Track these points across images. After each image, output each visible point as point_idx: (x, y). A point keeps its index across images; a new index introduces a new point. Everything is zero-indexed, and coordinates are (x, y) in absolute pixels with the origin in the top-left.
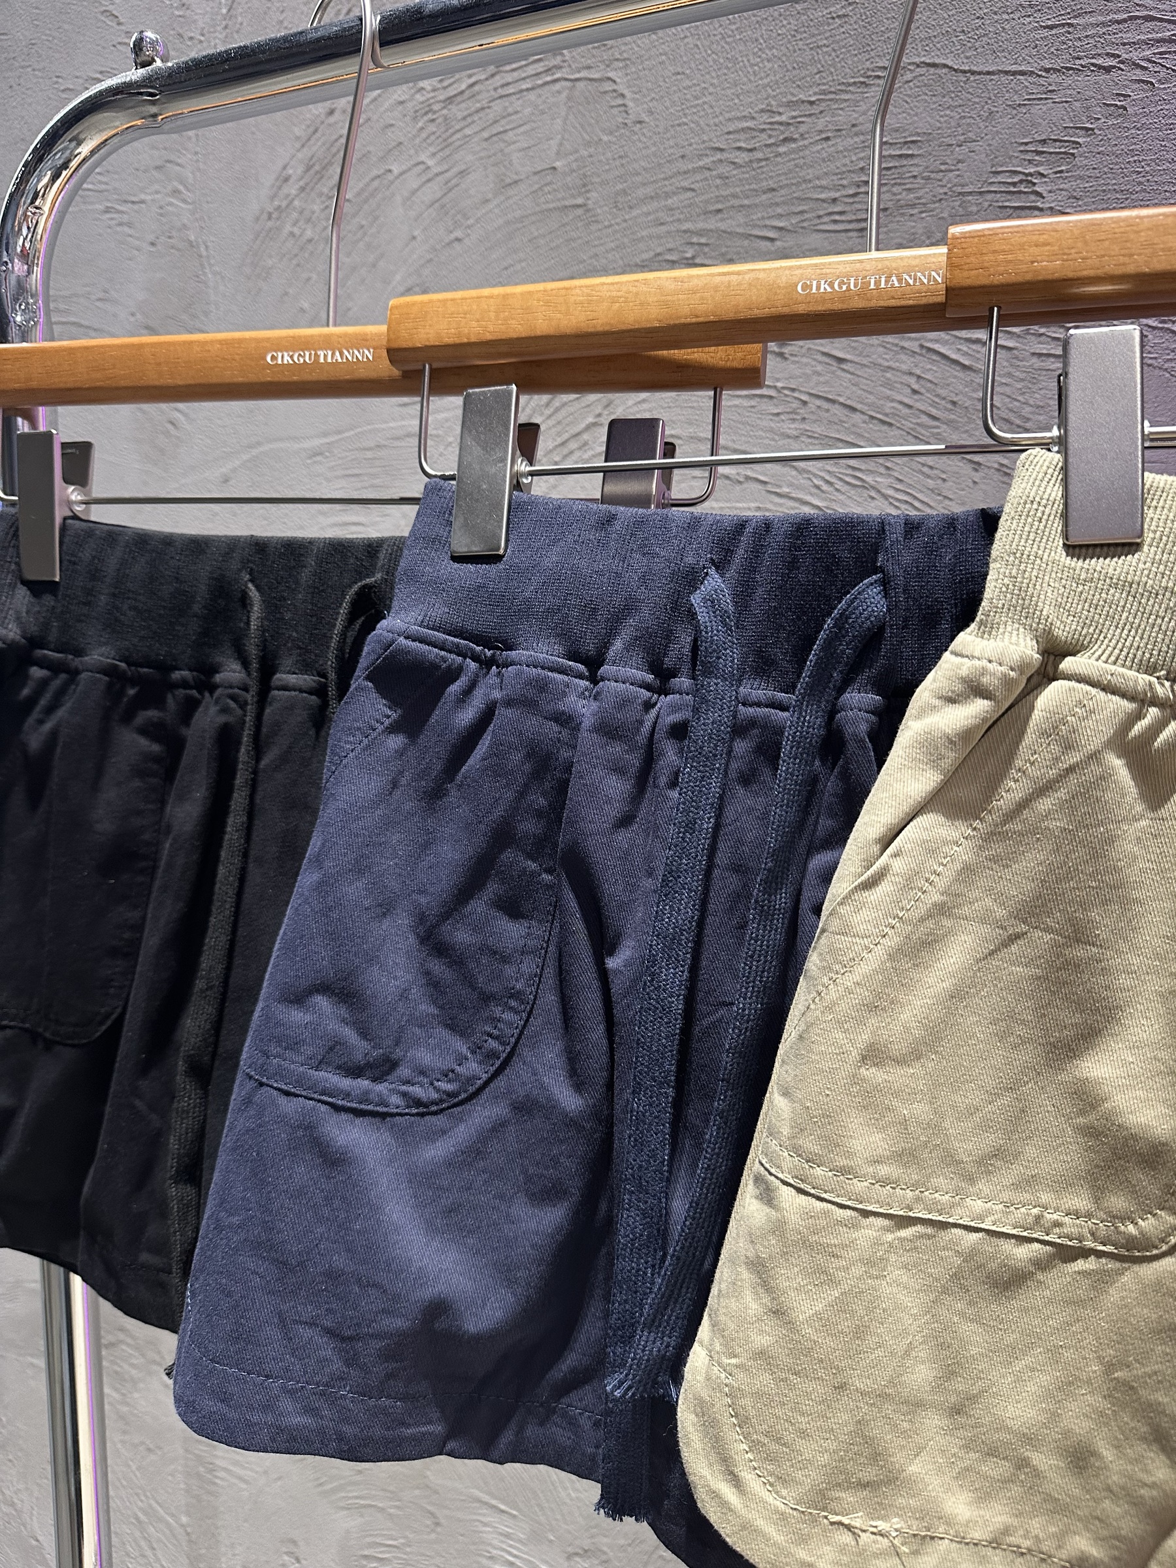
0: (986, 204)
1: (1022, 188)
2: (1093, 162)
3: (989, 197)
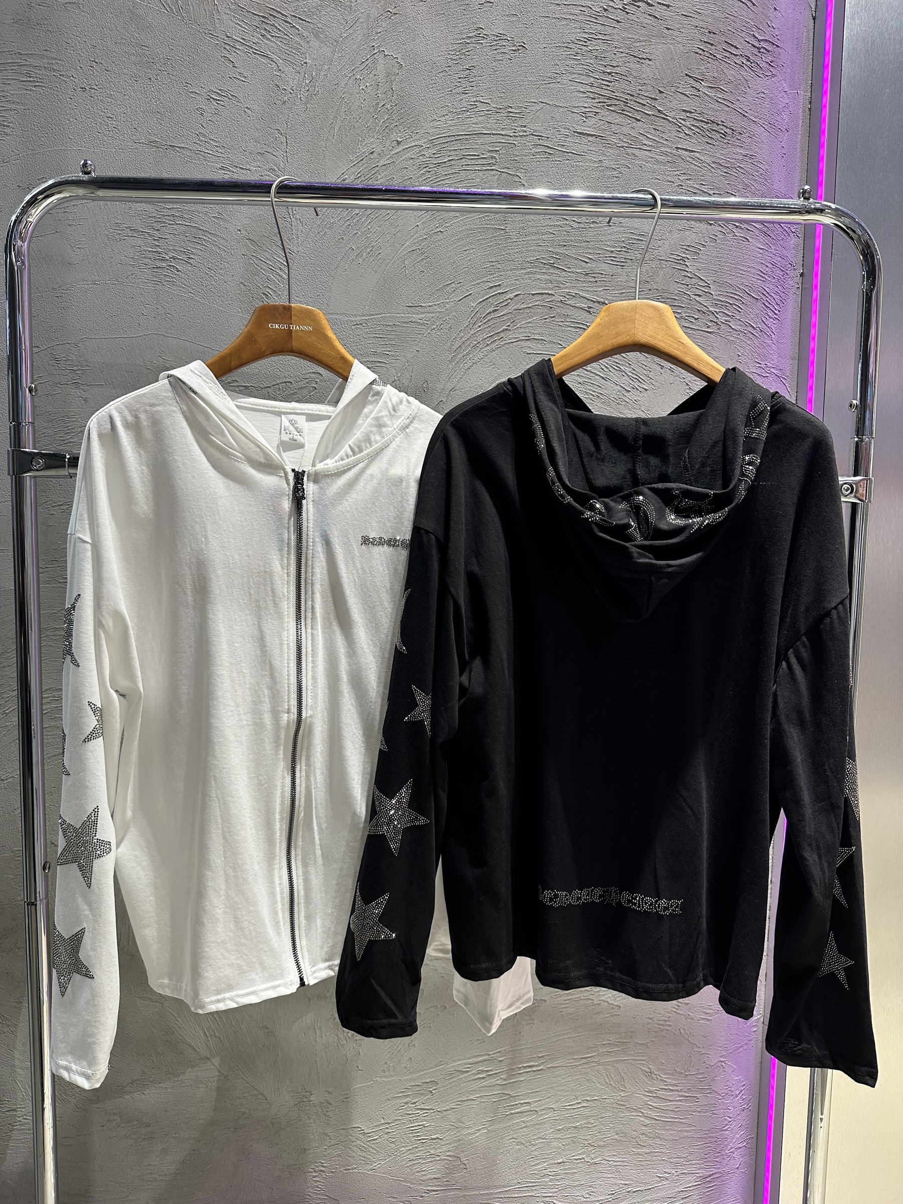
0: (668, 265)
1: (681, 262)
2: (705, 258)
3: (670, 263)
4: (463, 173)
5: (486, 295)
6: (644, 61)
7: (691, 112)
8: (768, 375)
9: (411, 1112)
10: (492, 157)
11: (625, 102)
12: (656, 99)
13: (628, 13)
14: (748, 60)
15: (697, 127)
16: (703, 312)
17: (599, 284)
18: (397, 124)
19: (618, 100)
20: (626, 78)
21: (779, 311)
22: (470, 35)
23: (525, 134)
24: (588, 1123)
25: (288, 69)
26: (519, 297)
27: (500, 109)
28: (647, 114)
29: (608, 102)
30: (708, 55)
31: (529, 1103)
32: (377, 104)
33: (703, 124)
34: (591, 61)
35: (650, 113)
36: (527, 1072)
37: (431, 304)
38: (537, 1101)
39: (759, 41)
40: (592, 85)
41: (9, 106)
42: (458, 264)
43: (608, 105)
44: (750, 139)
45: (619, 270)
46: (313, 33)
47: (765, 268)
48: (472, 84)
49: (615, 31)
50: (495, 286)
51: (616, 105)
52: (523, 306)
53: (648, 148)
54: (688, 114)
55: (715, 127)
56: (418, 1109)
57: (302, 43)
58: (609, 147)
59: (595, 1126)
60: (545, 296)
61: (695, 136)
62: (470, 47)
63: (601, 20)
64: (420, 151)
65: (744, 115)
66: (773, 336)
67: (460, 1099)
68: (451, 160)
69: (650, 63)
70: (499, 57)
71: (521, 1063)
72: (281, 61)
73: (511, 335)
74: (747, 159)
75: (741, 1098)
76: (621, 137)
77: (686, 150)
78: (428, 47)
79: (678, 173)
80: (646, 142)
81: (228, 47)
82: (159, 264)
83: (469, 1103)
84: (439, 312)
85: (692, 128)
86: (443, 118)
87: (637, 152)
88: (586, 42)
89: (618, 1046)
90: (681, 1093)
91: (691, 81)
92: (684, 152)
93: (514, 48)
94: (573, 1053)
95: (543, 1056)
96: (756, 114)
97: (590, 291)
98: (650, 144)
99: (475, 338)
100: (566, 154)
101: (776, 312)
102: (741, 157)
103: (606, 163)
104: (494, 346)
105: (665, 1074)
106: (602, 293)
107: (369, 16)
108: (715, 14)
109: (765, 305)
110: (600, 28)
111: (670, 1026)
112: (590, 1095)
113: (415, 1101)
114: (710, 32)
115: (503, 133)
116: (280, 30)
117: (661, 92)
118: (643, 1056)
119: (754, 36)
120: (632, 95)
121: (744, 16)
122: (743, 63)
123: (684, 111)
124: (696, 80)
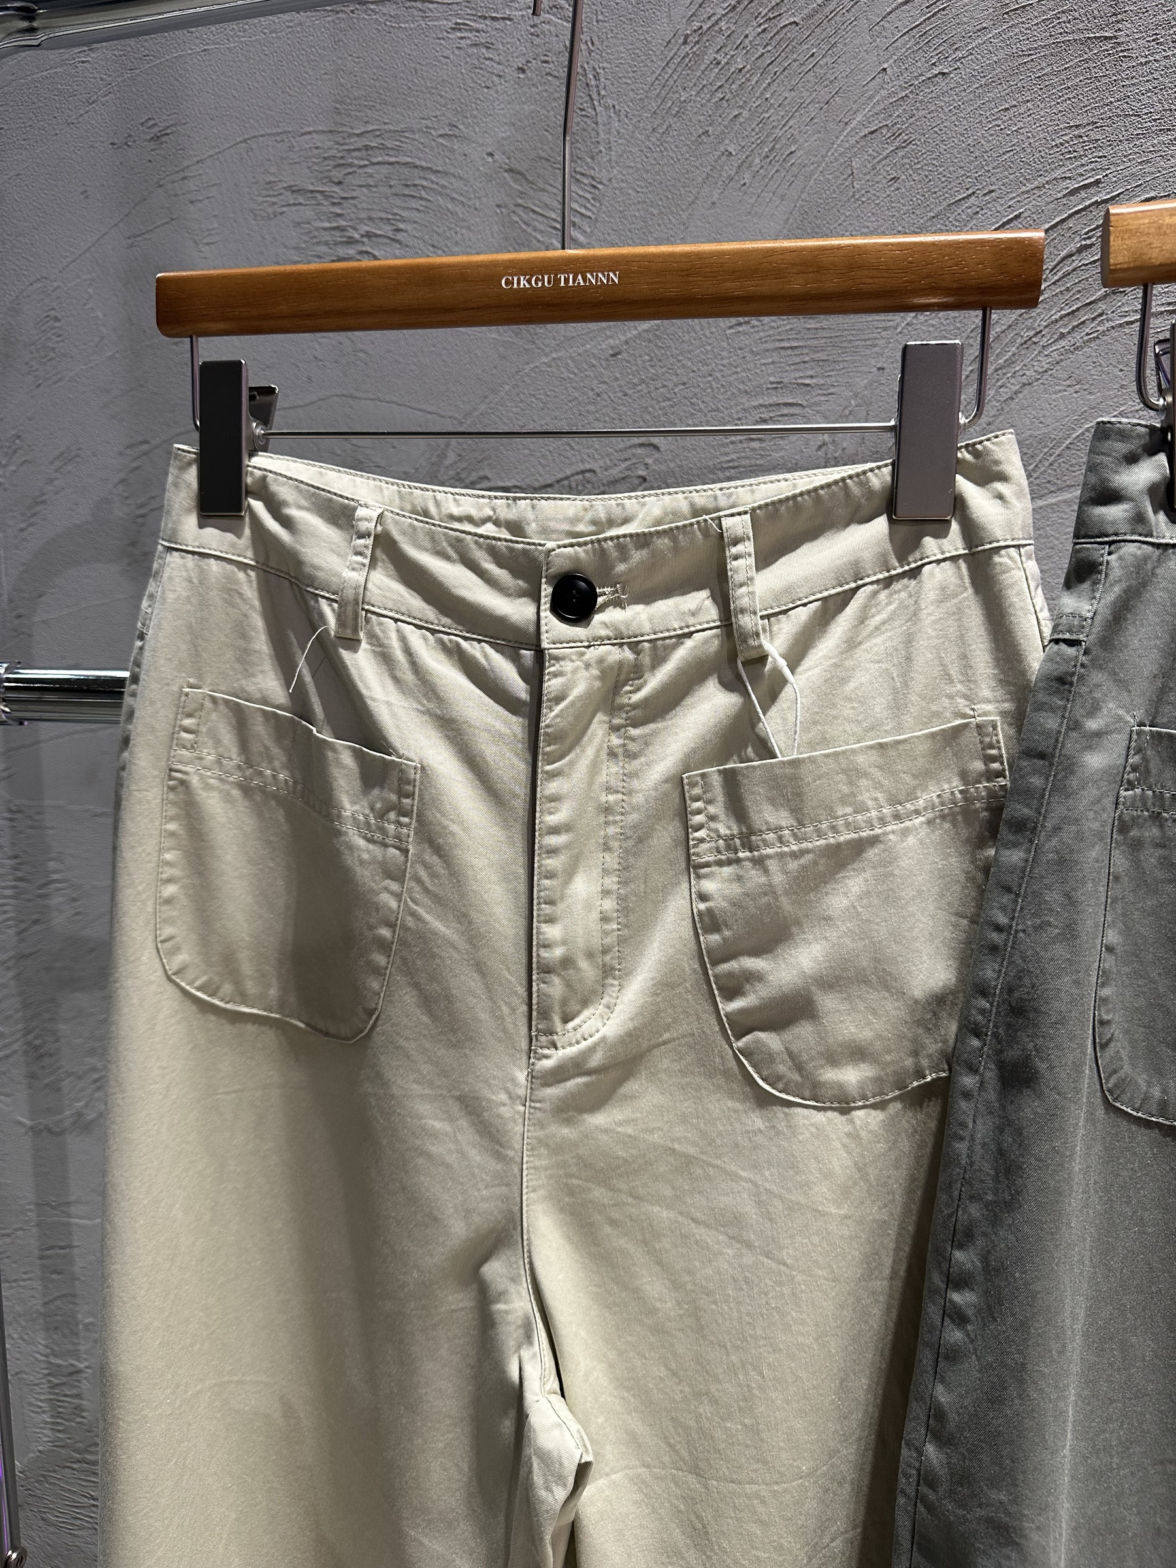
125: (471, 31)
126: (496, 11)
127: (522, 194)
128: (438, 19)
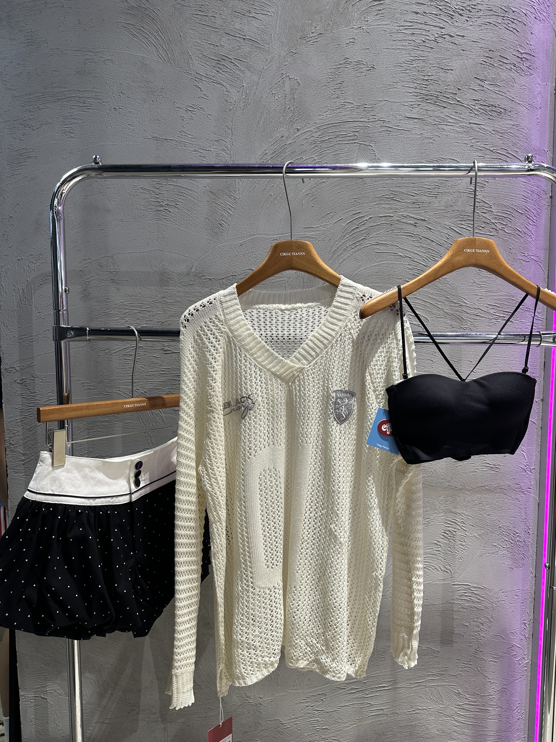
2: (488, 190)
3: (466, 194)
4: (337, 146)
5: (352, 219)
6: (448, 71)
7: (478, 101)
8: (529, 260)
9: (310, 712)
10: (355, 135)
11: (436, 97)
12: (456, 94)
13: (438, 42)
14: (514, 66)
15: (483, 109)
16: (488, 223)
17: (421, 208)
18: (297, 118)
19: (432, 96)
20: (437, 82)
21: (536, 220)
22: (341, 63)
23: (375, 120)
24: (420, 723)
25: (232, 90)
26: (371, 219)
27: (359, 106)
28: (450, 103)
29: (426, 98)
30: (489, 65)
31: (383, 709)
32: (285, 107)
33: (486, 108)
34: (416, 74)
35: (453, 102)
36: (381, 690)
37: (318, 226)
38: (387, 709)
39: (522, 54)
40: (416, 88)
41: (73, 121)
42: (335, 201)
43: (426, 100)
44: (516, 115)
45: (434, 199)
46: (247, 68)
47: (527, 194)
48: (343, 92)
49: (430, 54)
50: (357, 213)
51: (431, 99)
52: (374, 224)
53: (451, 124)
54: (477, 102)
55: (494, 109)
56: (314, 710)
57: (241, 74)
58: (427, 125)
59: (424, 725)
60: (387, 217)
61: (481, 115)
62: (341, 70)
63: (421, 48)
64: (311, 134)
65: (512, 100)
66: (533, 236)
67: (340, 705)
68: (330, 138)
69: (452, 72)
70: (358, 75)
71: (377, 684)
72: (228, 86)
73: (367, 242)
74: (514, 127)
75: (517, 711)
76: (435, 119)
77: (476, 124)
78: (315, 71)
79: (471, 138)
80: (450, 121)
81: (197, 80)
82: (159, 208)
83: (345, 708)
84: (323, 230)
85: (479, 110)
86: (325, 114)
87: (444, 127)
88: (412, 62)
89: (438, 676)
90: (478, 707)
91: (479, 82)
92: (474, 125)
93: (367, 69)
94: (410, 680)
95: (391, 681)
96: (520, 99)
97: (416, 213)
98: (453, 121)
99: (345, 245)
100: (400, 131)
101: (534, 221)
102: (511, 126)
103: (425, 135)
104: (356, 249)
105: (469, 694)
106: (423, 214)
107: (280, 56)
108: (493, 39)
109: (527, 217)
110: (420, 52)
111: (471, 665)
112: (421, 706)
113: (312, 705)
114: (490, 51)
115: (361, 120)
116: (228, 68)
117: (459, 89)
118: (454, 683)
119: (518, 51)
120: (441, 93)
121: (511, 39)
122: (511, 68)
123: (474, 100)
124: (481, 80)
125: (199, 152)
126: (206, 148)
127: (214, 199)
128: (189, 147)
